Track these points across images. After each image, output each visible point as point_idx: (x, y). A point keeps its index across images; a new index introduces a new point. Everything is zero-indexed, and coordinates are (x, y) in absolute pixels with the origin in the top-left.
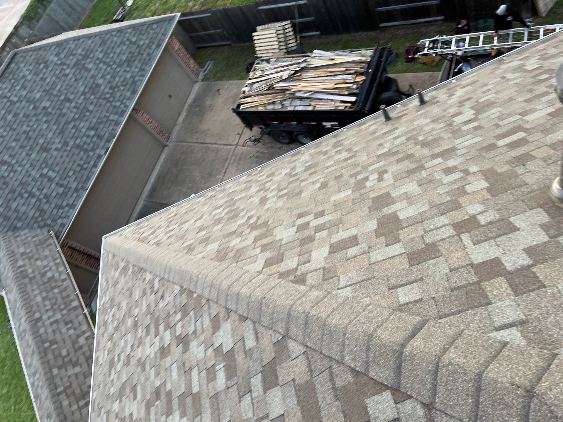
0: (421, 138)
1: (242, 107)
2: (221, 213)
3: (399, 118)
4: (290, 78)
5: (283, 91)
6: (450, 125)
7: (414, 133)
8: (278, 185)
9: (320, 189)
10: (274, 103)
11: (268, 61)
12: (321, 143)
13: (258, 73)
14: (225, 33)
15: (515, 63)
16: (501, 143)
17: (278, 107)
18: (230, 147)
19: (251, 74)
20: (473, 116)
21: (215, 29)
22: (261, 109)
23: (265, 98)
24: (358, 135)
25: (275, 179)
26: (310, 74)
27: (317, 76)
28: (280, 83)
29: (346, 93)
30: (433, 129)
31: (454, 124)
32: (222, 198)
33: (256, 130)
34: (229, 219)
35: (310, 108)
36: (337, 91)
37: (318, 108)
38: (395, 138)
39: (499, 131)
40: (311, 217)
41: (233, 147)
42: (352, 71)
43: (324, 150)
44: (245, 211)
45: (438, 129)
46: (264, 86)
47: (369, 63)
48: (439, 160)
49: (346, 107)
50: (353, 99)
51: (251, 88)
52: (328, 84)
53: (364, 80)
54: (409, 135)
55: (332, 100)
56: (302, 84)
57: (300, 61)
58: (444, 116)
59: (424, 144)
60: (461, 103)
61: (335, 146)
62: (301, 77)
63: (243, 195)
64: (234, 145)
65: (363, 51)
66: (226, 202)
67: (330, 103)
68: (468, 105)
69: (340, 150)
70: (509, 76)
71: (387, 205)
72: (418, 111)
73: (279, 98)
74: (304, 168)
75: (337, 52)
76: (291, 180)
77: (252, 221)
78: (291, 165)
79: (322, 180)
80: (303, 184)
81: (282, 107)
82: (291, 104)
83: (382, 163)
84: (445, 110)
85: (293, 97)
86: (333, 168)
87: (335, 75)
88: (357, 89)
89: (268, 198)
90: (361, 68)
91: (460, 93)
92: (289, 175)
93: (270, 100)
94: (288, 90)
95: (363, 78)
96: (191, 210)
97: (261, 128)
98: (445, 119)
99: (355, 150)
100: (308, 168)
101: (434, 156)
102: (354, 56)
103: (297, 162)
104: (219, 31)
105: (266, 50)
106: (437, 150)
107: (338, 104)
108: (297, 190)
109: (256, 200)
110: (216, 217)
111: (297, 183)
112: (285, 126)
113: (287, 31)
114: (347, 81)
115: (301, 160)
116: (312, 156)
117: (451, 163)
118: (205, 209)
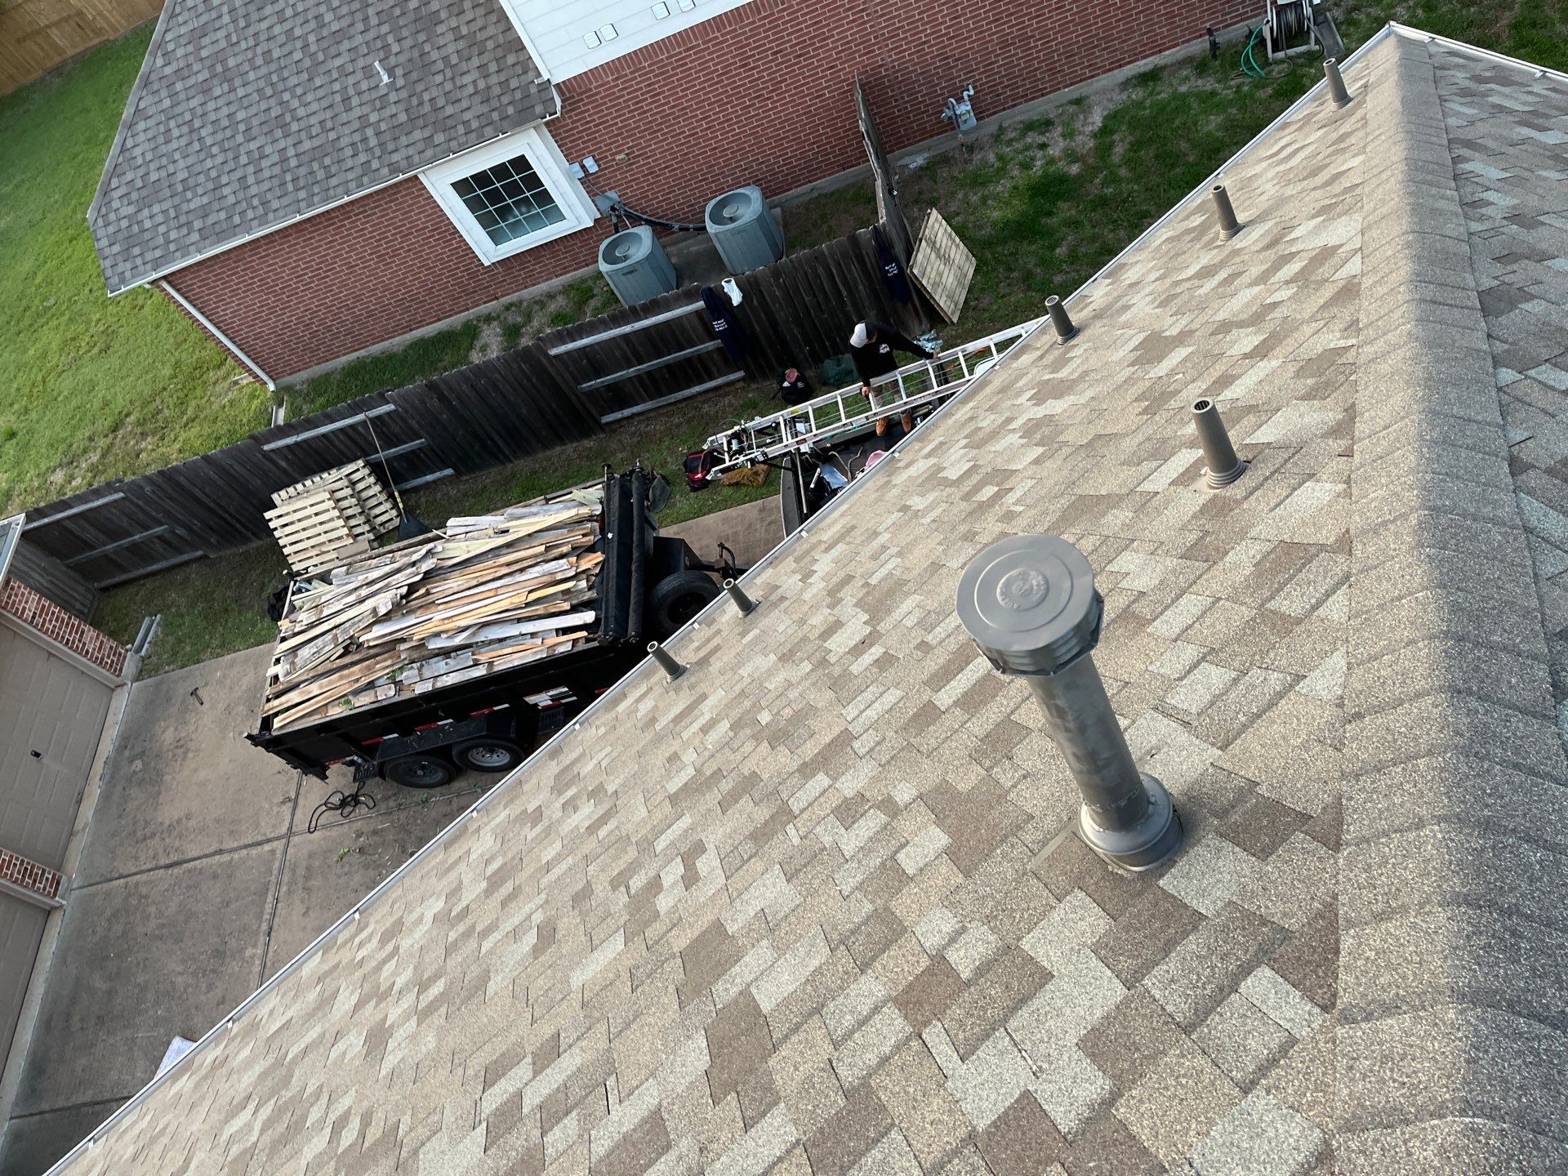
0: (765, 717)
1: (277, 723)
2: (248, 1126)
3: (703, 662)
4: (401, 607)
5: (389, 646)
6: (823, 662)
7: (747, 704)
8: (415, 968)
9: (537, 951)
10: (371, 685)
11: (325, 578)
12: (520, 782)
13: (304, 618)
14: (180, 531)
15: (921, 467)
16: (945, 698)
17: (386, 694)
18: (267, 847)
19: (284, 624)
20: (868, 629)
21: (147, 528)
22: (336, 712)
23: (341, 678)
24: (612, 737)
25: (406, 943)
26: (454, 583)
27: (475, 583)
28: (375, 628)
29: (566, 606)
30: (789, 685)
31: (832, 659)
32: (248, 1064)
33: (340, 775)
34: (275, 1147)
35: (480, 672)
36: (540, 609)
37: (501, 666)
38: (705, 730)
39: (932, 664)
40: (524, 1070)
41: (279, 845)
42: (565, 549)
43: (531, 809)
44: (324, 1100)
45: (799, 683)
46: (328, 647)
47: (602, 519)
48: (821, 780)
49: (575, 641)
50: (589, 617)
51: (293, 663)
52: (511, 597)
53: (603, 562)
54: (735, 714)
55: (533, 635)
56: (438, 616)
57: (415, 557)
58: (805, 639)
59: (778, 736)
60: (833, 595)
61: (558, 787)
62: (431, 598)
63: (313, 1034)
64: (278, 838)
65: (577, 494)
66: (263, 1076)
67: (530, 642)
68: (850, 595)
69: (573, 798)
70: (917, 502)
71: (722, 967)
72: (743, 634)
73: (382, 668)
74: (484, 885)
75: (510, 510)
76: (453, 936)
77: (348, 1137)
78: (445, 881)
79: (538, 918)
80: (487, 945)
81: (398, 691)
82: (420, 675)
83: (686, 821)
84: (802, 622)
85: (423, 654)
86: (564, 866)
87: (522, 570)
88: (590, 588)
89: (392, 1026)
90: (584, 535)
91: (824, 564)
92: (444, 919)
93: (357, 680)
94: (403, 640)
95: (599, 557)
96: (154, 1140)
97: (352, 763)
98: (809, 648)
99: (611, 789)
100: (495, 881)
101: (807, 771)
102: (558, 511)
103: (462, 866)
104: (158, 530)
105: (313, 547)
106: (810, 750)
107: (553, 640)
108: (475, 971)
109: (355, 1042)
110: (235, 1150)
111: (472, 944)
112: (420, 738)
113: (360, 486)
114: (559, 577)
115: (473, 856)
116: (502, 837)
117: (849, 785)
118: (197, 1124)
